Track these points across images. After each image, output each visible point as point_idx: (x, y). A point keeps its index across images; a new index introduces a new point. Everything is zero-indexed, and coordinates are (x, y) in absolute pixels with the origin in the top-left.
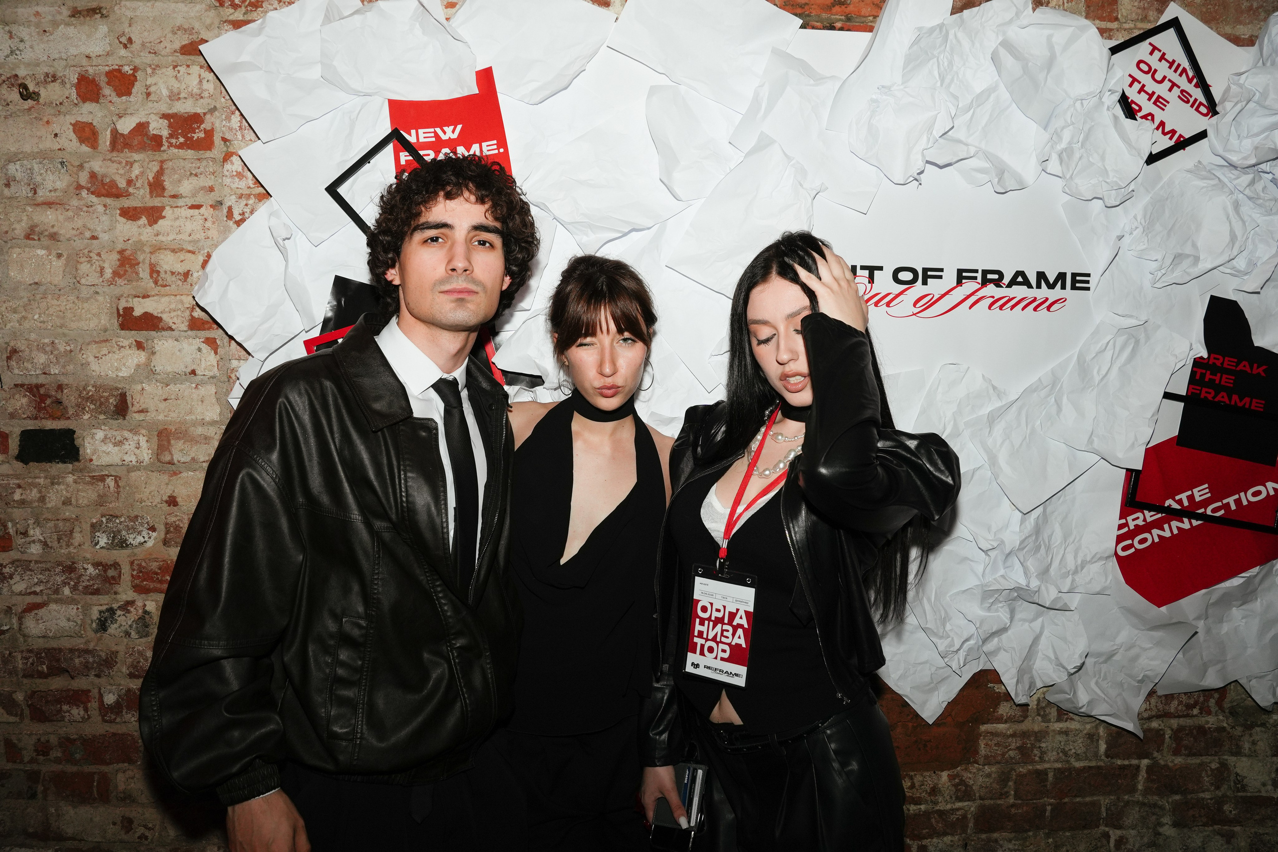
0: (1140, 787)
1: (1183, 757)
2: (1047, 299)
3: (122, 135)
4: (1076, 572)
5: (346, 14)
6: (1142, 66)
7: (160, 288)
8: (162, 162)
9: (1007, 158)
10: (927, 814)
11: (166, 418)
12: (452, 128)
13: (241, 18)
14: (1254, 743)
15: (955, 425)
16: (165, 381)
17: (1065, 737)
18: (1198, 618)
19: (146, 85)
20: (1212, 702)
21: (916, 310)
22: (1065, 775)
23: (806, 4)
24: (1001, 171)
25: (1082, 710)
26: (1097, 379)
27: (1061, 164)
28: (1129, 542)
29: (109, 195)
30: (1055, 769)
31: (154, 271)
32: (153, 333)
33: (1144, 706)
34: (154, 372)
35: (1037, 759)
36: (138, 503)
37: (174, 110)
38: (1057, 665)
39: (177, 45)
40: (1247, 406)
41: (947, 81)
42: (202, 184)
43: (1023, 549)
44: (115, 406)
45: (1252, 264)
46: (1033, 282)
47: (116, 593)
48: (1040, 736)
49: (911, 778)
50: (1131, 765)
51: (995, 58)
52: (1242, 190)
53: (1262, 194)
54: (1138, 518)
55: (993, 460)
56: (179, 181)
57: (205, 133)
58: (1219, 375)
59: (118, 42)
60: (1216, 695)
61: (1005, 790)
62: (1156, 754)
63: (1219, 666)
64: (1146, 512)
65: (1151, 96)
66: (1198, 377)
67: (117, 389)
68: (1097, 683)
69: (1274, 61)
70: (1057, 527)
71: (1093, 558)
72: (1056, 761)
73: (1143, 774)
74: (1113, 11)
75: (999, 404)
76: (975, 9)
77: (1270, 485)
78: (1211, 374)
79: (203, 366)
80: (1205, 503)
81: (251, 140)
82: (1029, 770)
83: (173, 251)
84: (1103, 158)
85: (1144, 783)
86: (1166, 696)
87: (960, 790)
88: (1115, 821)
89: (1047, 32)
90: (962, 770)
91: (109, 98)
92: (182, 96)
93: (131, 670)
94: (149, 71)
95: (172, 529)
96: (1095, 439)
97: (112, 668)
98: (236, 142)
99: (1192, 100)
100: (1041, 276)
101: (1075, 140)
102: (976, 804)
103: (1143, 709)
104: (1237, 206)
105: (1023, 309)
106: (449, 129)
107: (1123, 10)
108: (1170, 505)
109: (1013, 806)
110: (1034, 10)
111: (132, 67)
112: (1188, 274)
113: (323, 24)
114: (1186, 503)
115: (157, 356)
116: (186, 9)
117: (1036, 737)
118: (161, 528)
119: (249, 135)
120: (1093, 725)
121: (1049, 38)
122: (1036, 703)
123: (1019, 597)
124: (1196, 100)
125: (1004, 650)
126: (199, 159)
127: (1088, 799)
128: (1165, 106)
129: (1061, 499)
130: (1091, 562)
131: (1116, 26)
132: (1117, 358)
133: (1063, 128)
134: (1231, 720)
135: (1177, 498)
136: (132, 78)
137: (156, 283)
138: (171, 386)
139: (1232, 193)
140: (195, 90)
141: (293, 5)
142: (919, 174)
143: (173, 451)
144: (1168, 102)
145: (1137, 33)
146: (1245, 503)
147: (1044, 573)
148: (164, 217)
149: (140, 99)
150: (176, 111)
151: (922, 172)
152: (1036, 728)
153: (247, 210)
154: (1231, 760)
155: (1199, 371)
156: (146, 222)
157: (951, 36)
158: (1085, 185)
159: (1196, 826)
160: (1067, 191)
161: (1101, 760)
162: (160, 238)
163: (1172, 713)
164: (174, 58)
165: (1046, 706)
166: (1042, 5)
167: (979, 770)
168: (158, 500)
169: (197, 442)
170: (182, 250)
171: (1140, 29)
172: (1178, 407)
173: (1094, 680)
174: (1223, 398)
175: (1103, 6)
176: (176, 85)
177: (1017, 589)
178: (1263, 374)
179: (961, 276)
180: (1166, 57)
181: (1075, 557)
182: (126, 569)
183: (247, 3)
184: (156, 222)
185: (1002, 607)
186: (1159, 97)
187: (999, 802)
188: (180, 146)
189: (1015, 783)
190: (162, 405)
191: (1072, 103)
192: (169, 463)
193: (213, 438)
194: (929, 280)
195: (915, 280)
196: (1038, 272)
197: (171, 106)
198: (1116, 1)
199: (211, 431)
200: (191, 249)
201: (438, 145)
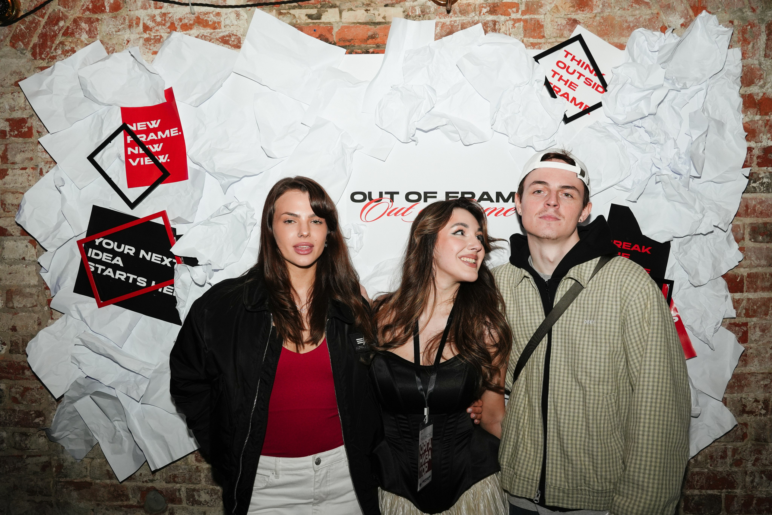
2: (503, 209)
6: (560, 64)
7: (6, 213)
11: (11, 284)
12: (155, 121)
13: (46, 65)
16: (10, 263)
23: (352, 39)
24: (467, 132)
27: (507, 126)
31: (3, 204)
32: (3, 237)
34: (4, 259)
37: (12, 117)
39: (13, 81)
42: (26, 156)
45: (635, 184)
46: (494, 198)
52: (625, 138)
53: (639, 140)
56: (15, 155)
57: (28, 128)
65: (566, 82)
74: (540, 32)
79: (29, 255)
83: (13, 193)
84: (537, 122)
89: (494, 47)
92: (16, 109)
95: (14, 344)
98: (44, 133)
99: (593, 84)
100: (499, 194)
101: (516, 112)
104: (622, 148)
106: (153, 122)
107: (548, 32)
110: (485, 35)
115: (5, 250)
116: (17, 62)
118: (9, 343)
119: (44, 130)
121: (496, 50)
124: (595, 84)
126: (25, 143)
128: (576, 88)
131: (542, 41)
133: (508, 105)
137: (4, 210)
138: (13, 266)
140: (23, 105)
141: (70, 57)
143: (14, 301)
144: (577, 86)
145: (556, 44)
148: (8, 175)
151: (415, 135)
157: (437, 53)
158: (524, 138)
160: (513, 143)
162: (6, 186)
164: (12, 89)
168: (7, 328)
169: (26, 297)
170: (17, 192)
171: (559, 41)
175: (534, 30)
176: (13, 103)
178: (649, 253)
179: (448, 196)
180: (575, 58)
183: (48, 57)
184: (4, 177)
186: (571, 83)
188: (16, 136)
190: (9, 277)
191: (512, 89)
192: (12, 308)
193: (34, 294)
194: (428, 199)
195: (419, 200)
196: (497, 193)
197: (10, 115)
198: (542, 26)
199: (34, 291)
200: (22, 191)
201: (147, 131)
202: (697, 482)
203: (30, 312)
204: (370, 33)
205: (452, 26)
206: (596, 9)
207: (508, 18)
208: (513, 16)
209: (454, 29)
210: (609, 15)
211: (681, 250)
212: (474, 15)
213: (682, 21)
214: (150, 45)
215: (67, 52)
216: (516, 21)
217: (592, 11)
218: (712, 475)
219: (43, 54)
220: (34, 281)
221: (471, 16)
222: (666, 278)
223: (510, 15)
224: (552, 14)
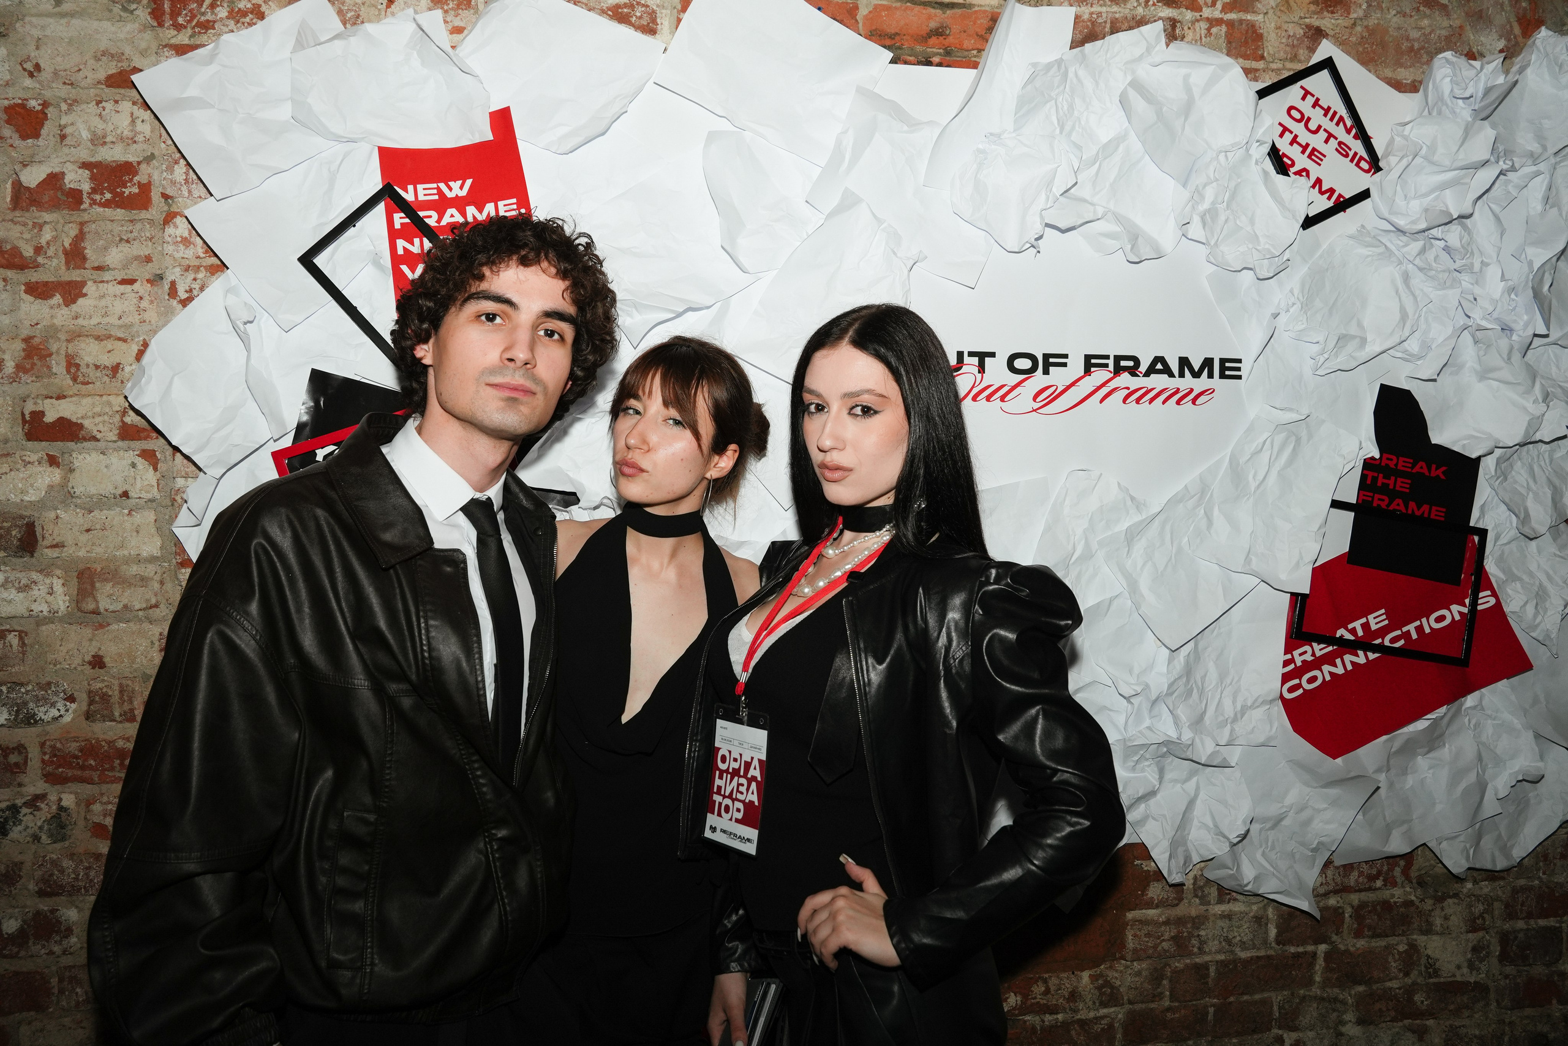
0: (1318, 979)
1: (1367, 939)
2: (1192, 390)
3: (28, 189)
4: (1235, 720)
5: (323, 39)
6: (1294, 113)
7: (80, 386)
8: (82, 224)
9: (1140, 221)
10: (1066, 1025)
11: (89, 555)
12: (459, 182)
13: (186, 41)
14: (1446, 918)
15: (1087, 545)
16: (88, 506)
17: (1227, 922)
18: (1379, 770)
19: (60, 126)
20: (1397, 871)
21: (1036, 405)
22: (1230, 968)
23: (897, 34)
24: (1135, 236)
25: (1247, 888)
26: (1253, 485)
27: (1204, 228)
28: (1296, 681)
29: (10, 266)
30: (1217, 962)
31: (72, 365)
32: (71, 445)
33: (1320, 880)
34: (72, 495)
35: (1195, 950)
36: (51, 666)
37: (98, 158)
38: (1217, 835)
39: (102, 75)
40: (1426, 515)
41: (1067, 128)
42: (135, 253)
43: (1172, 694)
44: (20, 540)
45: (1426, 347)
46: (1175, 369)
47: (20, 785)
48: (1199, 921)
49: (1045, 981)
50: (1306, 953)
51: (1123, 101)
52: (1411, 259)
53: (1434, 264)
54: (1305, 652)
55: (1133, 586)
56: (105, 248)
57: (139, 187)
58: (1393, 478)
59: (20, 68)
60: (1402, 863)
61: (1159, 990)
62: (1335, 938)
63: (1405, 827)
64: (1315, 645)
65: (1305, 148)
66: (1369, 482)
67: (22, 517)
68: (1264, 854)
69: (1441, 110)
70: (1211, 666)
71: (1256, 700)
72: (1218, 952)
73: (1320, 962)
74: (1257, 48)
75: (1137, 518)
76: (1099, 43)
77: (1455, 608)
78: (1385, 477)
79: (139, 485)
80: (1382, 632)
81: (201, 197)
82: (1187, 965)
83: (98, 338)
84: (1252, 222)
85: (1322, 973)
86: (1344, 866)
87: (1104, 994)
88: (1289, 1021)
89: (1184, 71)
90: (1107, 968)
91: (10, 141)
92: (108, 139)
93: (42, 885)
94: (64, 107)
95: (97, 698)
96: (1253, 558)
97: (14, 884)
98: (180, 200)
99: (1351, 154)
100: (1184, 362)
101: (1220, 200)
102: (1124, 1010)
103: (1318, 884)
104: (1406, 278)
105: (1164, 403)
106: (455, 185)
107: (1270, 48)
108: (1342, 636)
109: (1169, 1009)
110: (1168, 46)
111: (40, 101)
112: (1354, 358)
113: (294, 51)
114: (1360, 633)
115: (77, 474)
116: (113, 29)
117: (1194, 923)
118: (84, 696)
119: (199, 190)
120: (1261, 905)
121: (1186, 78)
122: (1192, 881)
123: (1170, 752)
124: (1356, 154)
125: (1154, 819)
126: (132, 221)
127: (1257, 997)
128: (1322, 160)
129: (1215, 632)
130: (1253, 707)
131: (1262, 66)
132: (1276, 458)
133: (1205, 186)
134: (1419, 892)
135: (1350, 626)
136: (40, 116)
137: (75, 379)
138: (96, 513)
139: (1400, 263)
140: (126, 133)
141: (254, 27)
142: (1037, 239)
143: (99, 597)
144: (1325, 156)
145: (1286, 74)
146: (1427, 630)
147: (1198, 722)
148: (85, 295)
149: (52, 144)
150: (100, 159)
151: (1040, 237)
152: (1194, 913)
153: (196, 286)
154: (1421, 940)
155: (1370, 474)
156: (61, 301)
157: (1071, 75)
158: (1233, 254)
159: (1384, 1022)
160: (1213, 261)
161: (1271, 948)
162: (80, 321)
163: (1352, 887)
164: (98, 92)
165: (1205, 885)
166: (1176, 39)
167: (1127, 967)
168: (80, 662)
169: (130, 585)
170: (109, 337)
171: (1289, 70)
172: (1348, 518)
173: (1260, 851)
174: (1398, 505)
175: (1246, 42)
176: (101, 125)
177: (1166, 743)
178: (1442, 477)
179: (1090, 363)
180: (1320, 103)
181: (1234, 702)
182: (34, 753)
183: (194, 23)
184: (74, 301)
185: (1149, 766)
186: (1314, 149)
187: (1152, 1005)
188: (107, 204)
189: (1170, 981)
190: (84, 538)
191: (1215, 155)
192: (93, 612)
193: (152, 579)
194: (1051, 369)
195: (1034, 369)
196: (1180, 358)
197: (93, 153)
198: (1260, 37)
199: (150, 570)
200: (121, 335)
201: (442, 204)
202: (1522, 905)
203: (140, 620)
204: (933, 25)
205: (1093, 23)
206: (1355, 12)
207: (1197, 15)
208: (1207, 12)
209: (1096, 29)
210: (1378, 24)
211: (1499, 472)
212: (1135, 5)
213: (1501, 44)
214: (446, 12)
215: (244, 14)
216: (1213, 22)
217: (1349, 14)
218: (1546, 890)
219: (179, 14)
220: (151, 546)
221: (1129, 6)
222: (1472, 524)
223: (1201, 10)
224: (1279, 13)
